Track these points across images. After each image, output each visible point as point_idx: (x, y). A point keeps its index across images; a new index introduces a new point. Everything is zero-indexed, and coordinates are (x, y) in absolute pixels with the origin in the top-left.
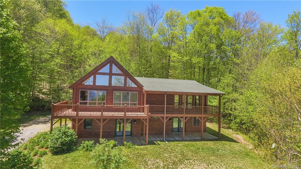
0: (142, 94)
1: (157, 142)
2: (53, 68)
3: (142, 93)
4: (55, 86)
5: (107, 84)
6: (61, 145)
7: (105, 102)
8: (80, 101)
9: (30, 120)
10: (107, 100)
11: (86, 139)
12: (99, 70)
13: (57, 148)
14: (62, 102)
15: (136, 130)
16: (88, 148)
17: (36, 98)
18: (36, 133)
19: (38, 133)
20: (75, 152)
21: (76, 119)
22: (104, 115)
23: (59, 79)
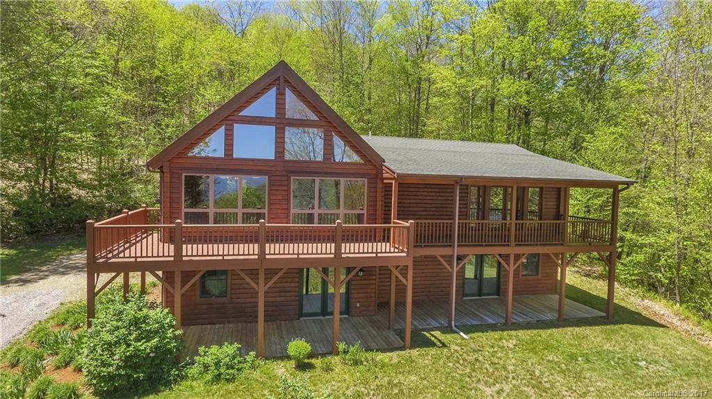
0: (379, 185)
1: (430, 334)
2: (105, 113)
3: (379, 181)
4: (113, 165)
5: (270, 154)
6: (124, 368)
7: (265, 211)
8: (184, 210)
9: (43, 260)
10: (270, 204)
11: (209, 326)
12: (243, 107)
13: (111, 377)
14: (127, 213)
15: (360, 295)
16: (222, 370)
17: (60, 196)
18: (54, 305)
19: (62, 304)
20: (175, 387)
21: (173, 272)
22: (267, 257)
23: (122, 146)
